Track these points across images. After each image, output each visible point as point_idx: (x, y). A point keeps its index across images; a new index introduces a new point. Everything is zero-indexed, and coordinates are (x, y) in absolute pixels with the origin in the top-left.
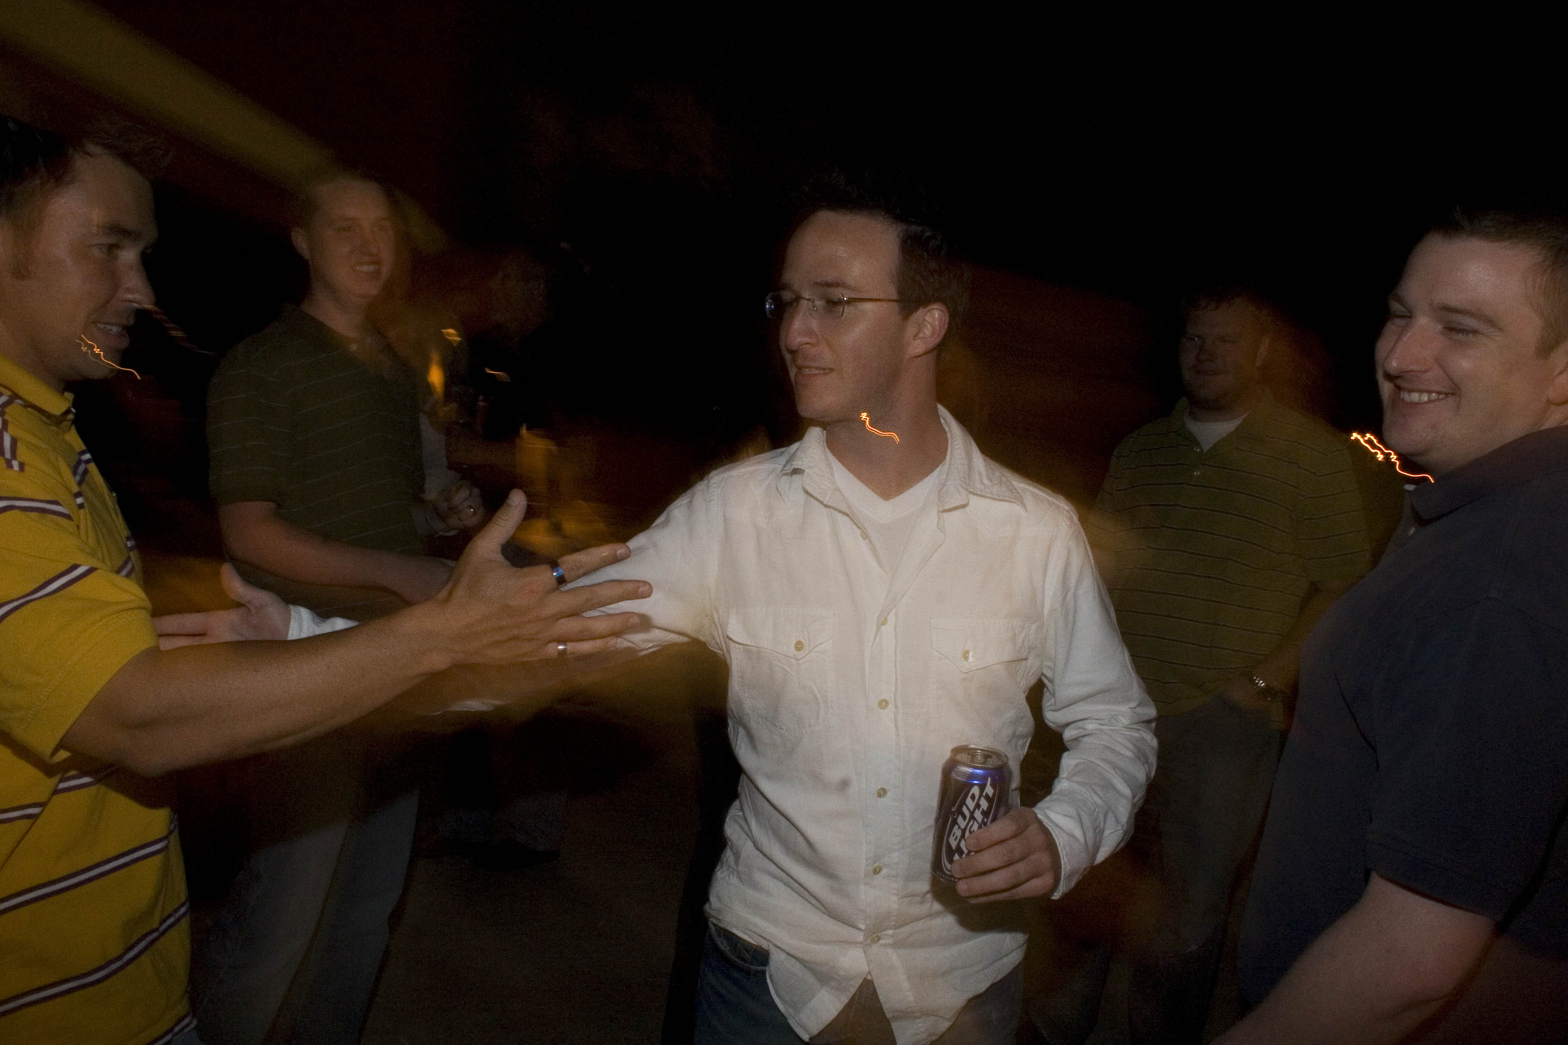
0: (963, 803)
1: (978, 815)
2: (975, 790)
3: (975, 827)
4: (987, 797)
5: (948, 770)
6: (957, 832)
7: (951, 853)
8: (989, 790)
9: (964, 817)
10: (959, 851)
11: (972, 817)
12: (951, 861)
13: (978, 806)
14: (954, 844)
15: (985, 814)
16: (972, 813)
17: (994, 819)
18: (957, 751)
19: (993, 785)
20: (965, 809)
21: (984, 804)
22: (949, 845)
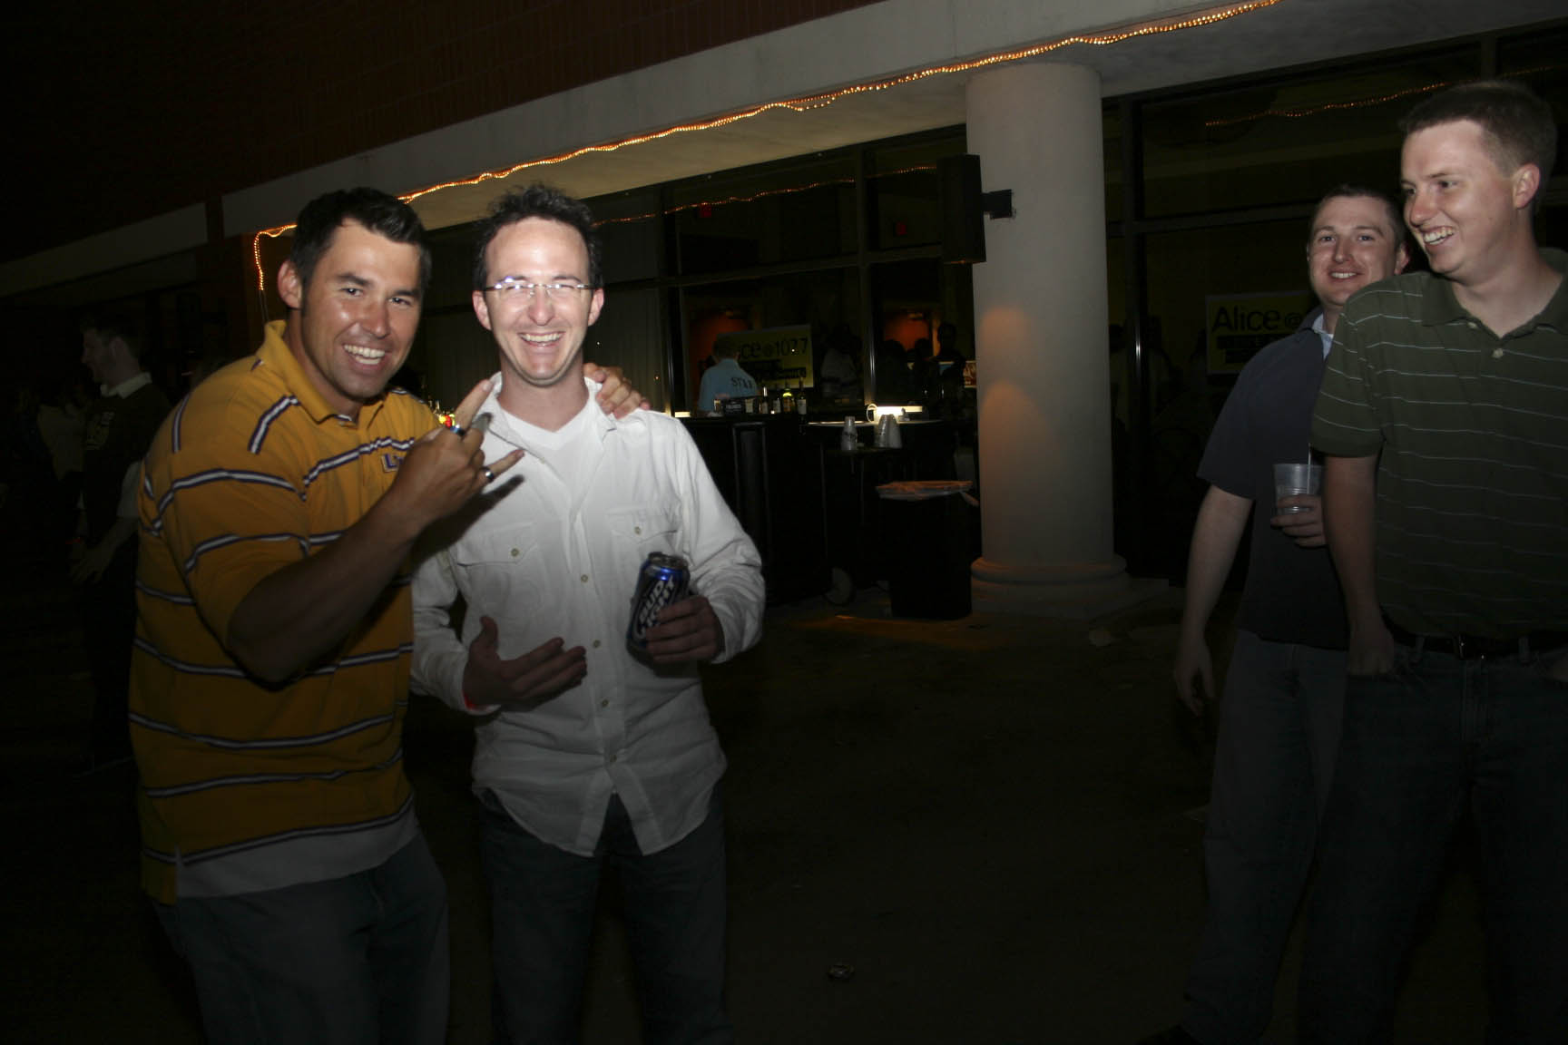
0: (651, 592)
1: (661, 601)
2: (661, 584)
3: (658, 609)
4: (669, 590)
5: (644, 568)
6: (645, 611)
7: (640, 626)
8: (671, 584)
9: (651, 602)
10: (645, 625)
11: (657, 602)
12: (639, 632)
13: (661, 595)
14: (642, 620)
15: (667, 601)
16: (657, 599)
17: (674, 602)
18: (652, 555)
19: (674, 581)
20: (652, 596)
21: (666, 594)
22: (639, 621)
